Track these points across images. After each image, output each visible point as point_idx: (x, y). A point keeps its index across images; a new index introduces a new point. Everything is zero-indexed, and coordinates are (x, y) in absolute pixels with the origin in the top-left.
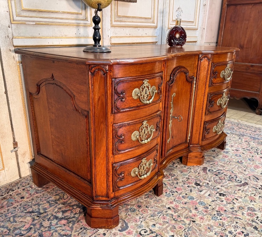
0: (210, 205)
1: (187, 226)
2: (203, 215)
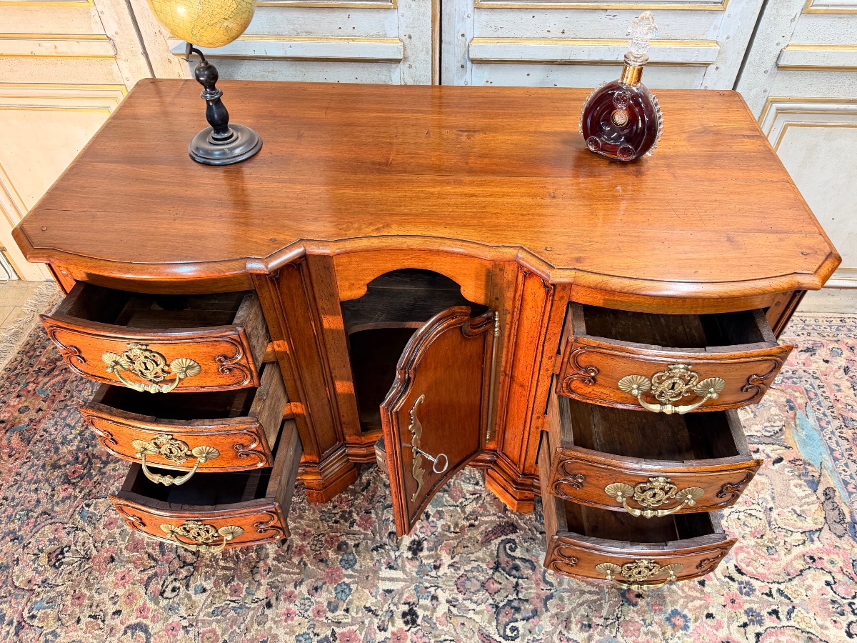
0: (347, 610)
1: (249, 600)
2: (303, 612)
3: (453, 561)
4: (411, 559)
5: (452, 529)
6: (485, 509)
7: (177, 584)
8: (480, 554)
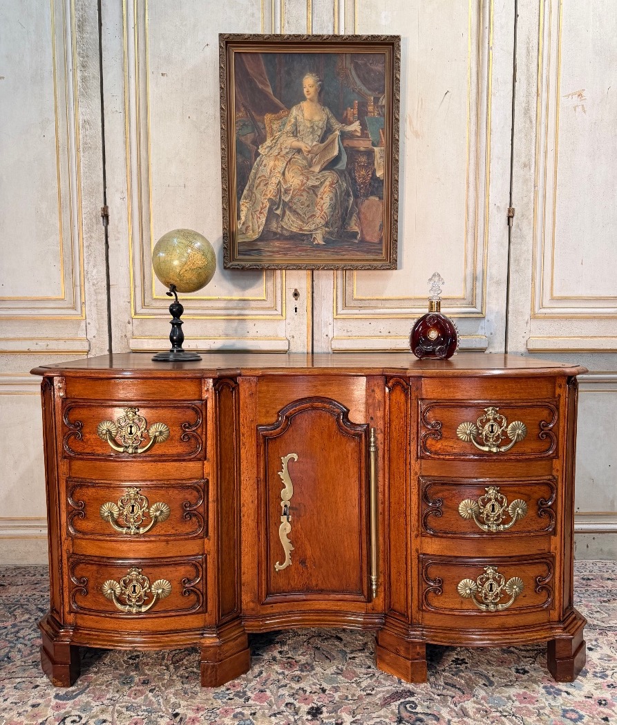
3: (354, 719)
4: (311, 720)
5: (350, 698)
6: (380, 682)
8: (382, 713)
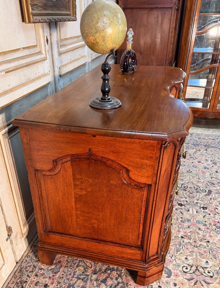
0: (206, 222)
1: (208, 248)
2: (209, 233)
7: (206, 272)
